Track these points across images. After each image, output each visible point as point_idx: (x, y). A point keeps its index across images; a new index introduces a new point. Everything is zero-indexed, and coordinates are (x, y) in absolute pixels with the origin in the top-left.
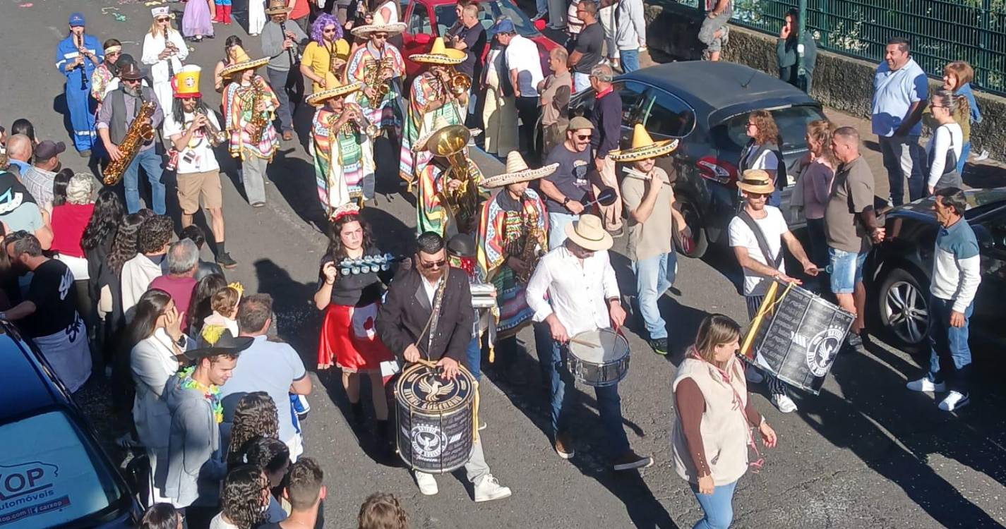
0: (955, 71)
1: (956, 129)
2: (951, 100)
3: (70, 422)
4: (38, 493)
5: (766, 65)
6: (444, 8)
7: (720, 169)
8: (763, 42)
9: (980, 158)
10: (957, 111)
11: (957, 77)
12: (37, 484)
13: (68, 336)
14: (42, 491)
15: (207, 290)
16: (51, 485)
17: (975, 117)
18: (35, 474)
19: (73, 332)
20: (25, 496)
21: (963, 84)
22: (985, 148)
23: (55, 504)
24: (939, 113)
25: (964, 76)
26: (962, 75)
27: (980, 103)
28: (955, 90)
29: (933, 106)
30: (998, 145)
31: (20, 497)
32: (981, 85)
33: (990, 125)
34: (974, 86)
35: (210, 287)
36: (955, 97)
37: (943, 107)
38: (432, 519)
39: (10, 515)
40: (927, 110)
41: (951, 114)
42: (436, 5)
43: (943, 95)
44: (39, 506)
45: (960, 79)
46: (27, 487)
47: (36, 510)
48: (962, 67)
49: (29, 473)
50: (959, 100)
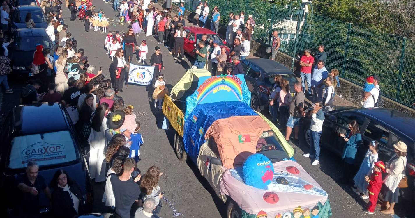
0: (334, 72)
1: (333, 87)
2: (332, 79)
3: (70, 134)
4: (58, 153)
5: (284, 62)
6: (199, 34)
7: (265, 89)
8: (284, 56)
9: (339, 97)
10: (333, 83)
11: (334, 73)
12: (58, 150)
13: (71, 109)
14: (59, 153)
15: (117, 103)
16: (62, 151)
17: (338, 86)
18: (58, 148)
19: (74, 108)
20: (54, 154)
21: (336, 76)
22: (341, 94)
23: (62, 157)
24: (328, 82)
25: (337, 73)
26: (336, 73)
27: (340, 81)
28: (334, 77)
29: (327, 80)
30: (345, 94)
31: (52, 154)
32: (342, 76)
33: (343, 88)
34: (340, 76)
35: (118, 102)
36: (333, 79)
37: (330, 81)
38: (168, 177)
39: (49, 158)
40: (325, 80)
41: (332, 83)
42: (197, 34)
43: (330, 77)
44: (57, 157)
45: (335, 74)
46: (55, 151)
47: (56, 158)
48: (336, 71)
49: (56, 147)
50: (334, 80)
